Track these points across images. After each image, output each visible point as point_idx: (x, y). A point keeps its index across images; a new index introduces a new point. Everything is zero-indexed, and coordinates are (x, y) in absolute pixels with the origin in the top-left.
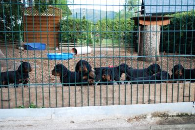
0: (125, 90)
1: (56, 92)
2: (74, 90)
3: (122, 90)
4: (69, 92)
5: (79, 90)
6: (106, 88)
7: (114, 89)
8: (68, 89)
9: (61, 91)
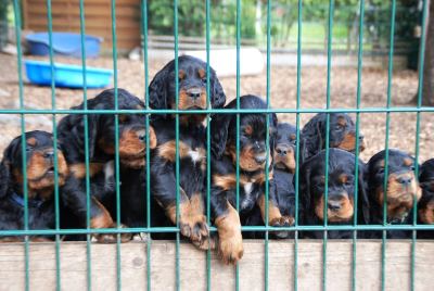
0: (353, 265)
1: (26, 270)
2: (112, 264)
3: (339, 265)
4: (88, 270)
5: (136, 262)
6: (260, 256)
7: (300, 261)
8: (82, 258)
9: (52, 264)
